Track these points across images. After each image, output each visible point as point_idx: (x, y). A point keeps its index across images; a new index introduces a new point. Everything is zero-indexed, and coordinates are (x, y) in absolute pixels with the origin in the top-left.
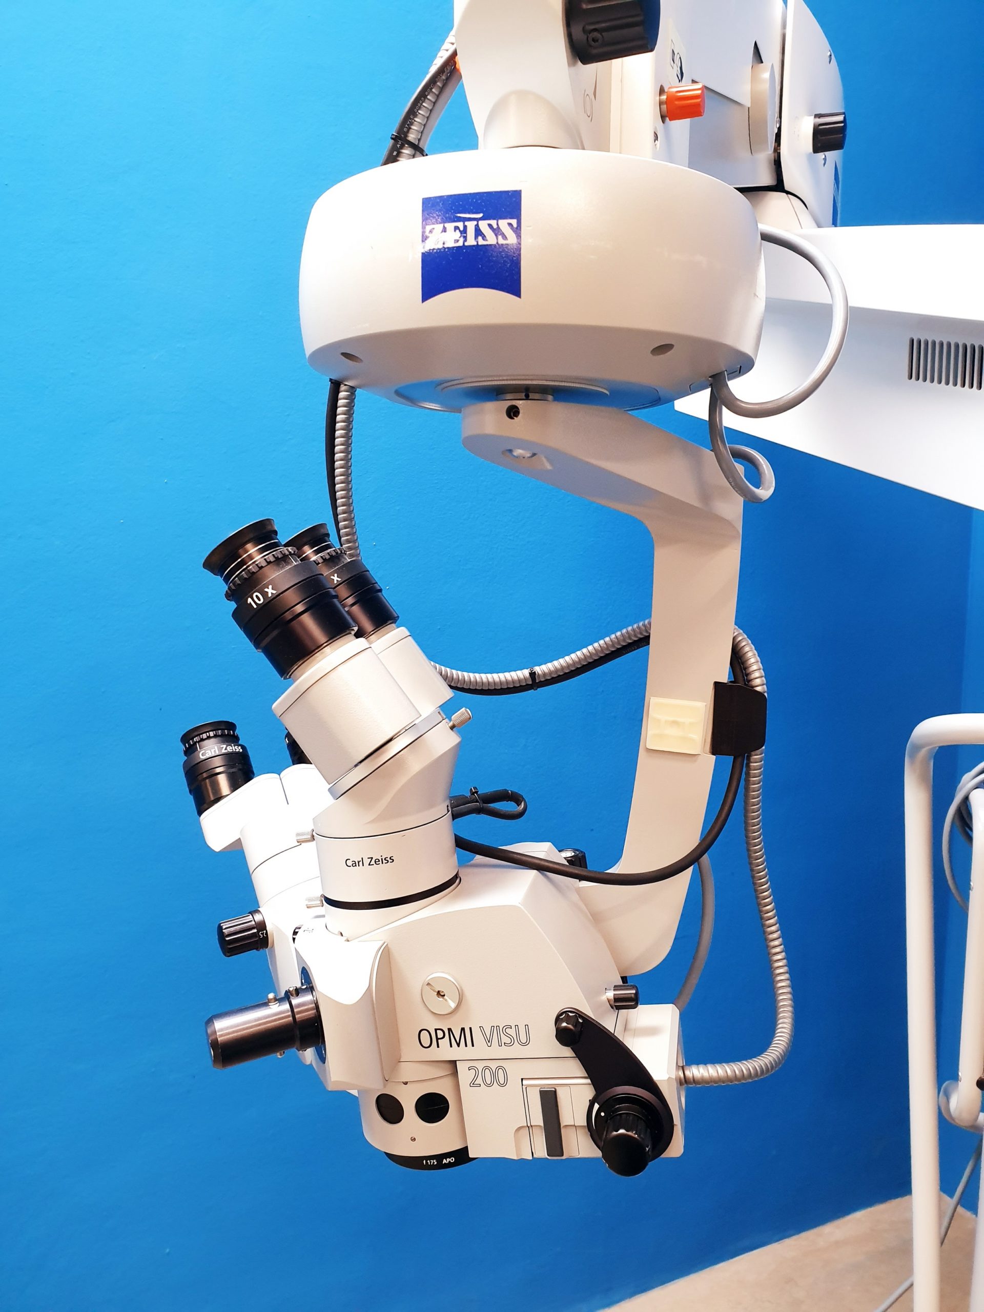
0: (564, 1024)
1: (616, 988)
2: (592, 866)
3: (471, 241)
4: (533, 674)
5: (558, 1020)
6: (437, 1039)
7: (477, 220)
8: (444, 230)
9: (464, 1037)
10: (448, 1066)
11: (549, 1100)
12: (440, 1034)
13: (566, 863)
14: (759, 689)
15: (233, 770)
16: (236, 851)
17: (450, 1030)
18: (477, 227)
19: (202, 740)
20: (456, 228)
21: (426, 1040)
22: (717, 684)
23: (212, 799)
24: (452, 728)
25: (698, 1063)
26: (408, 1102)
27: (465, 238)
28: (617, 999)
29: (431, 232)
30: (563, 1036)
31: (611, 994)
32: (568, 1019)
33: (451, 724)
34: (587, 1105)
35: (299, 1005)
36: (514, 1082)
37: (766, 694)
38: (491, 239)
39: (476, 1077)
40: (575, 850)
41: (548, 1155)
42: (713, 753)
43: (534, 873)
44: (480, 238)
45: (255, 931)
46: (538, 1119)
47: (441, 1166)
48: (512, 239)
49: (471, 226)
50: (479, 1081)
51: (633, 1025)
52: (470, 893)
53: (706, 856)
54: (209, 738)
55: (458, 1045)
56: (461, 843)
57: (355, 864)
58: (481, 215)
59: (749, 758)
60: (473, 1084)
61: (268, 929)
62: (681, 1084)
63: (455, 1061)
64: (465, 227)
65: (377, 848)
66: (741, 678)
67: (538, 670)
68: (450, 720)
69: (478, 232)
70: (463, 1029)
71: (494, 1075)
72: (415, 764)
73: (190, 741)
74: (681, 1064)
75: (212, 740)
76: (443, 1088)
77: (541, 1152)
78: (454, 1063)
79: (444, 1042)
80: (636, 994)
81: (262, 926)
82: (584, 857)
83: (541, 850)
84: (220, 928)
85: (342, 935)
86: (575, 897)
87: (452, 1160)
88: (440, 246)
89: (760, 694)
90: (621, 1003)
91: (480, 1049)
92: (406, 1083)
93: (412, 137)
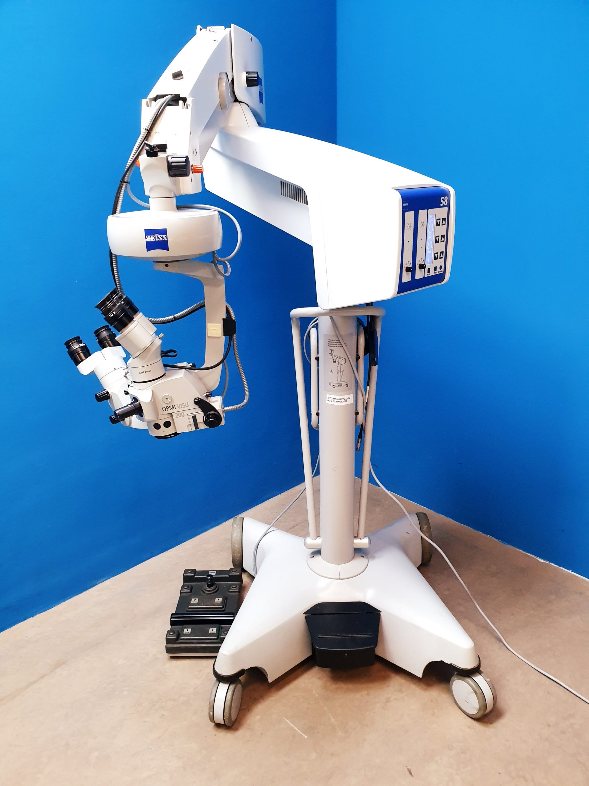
0: (196, 400)
1: (206, 393)
2: (197, 367)
3: (157, 240)
4: (174, 317)
5: (194, 400)
6: (167, 409)
7: (158, 235)
8: (150, 237)
9: (173, 407)
10: (170, 414)
11: (194, 418)
12: (167, 408)
13: (191, 367)
14: (233, 319)
15: (84, 351)
16: (93, 375)
17: (170, 406)
18: (158, 237)
19: (73, 343)
20: (153, 237)
21: (164, 409)
22: (223, 319)
23: (80, 360)
24: (160, 338)
25: (227, 407)
26: (162, 424)
27: (155, 239)
28: (207, 395)
29: (147, 237)
30: (196, 403)
31: (205, 394)
32: (197, 399)
33: (159, 337)
34: (203, 417)
35: (135, 405)
36: (186, 415)
37: (235, 320)
38: (161, 239)
39: (177, 416)
40: (192, 363)
41: (196, 429)
42: (224, 336)
43: (184, 370)
44: (159, 239)
45: (106, 394)
46: (192, 422)
47: (171, 437)
48: (166, 239)
49: (156, 236)
50: (178, 416)
51: (211, 401)
52: (169, 376)
53: (225, 360)
54: (75, 342)
55: (172, 409)
56: (165, 366)
57: (142, 373)
58: (158, 234)
59: (233, 336)
60: (176, 417)
61: (110, 393)
62: (223, 411)
63: (172, 413)
64: (155, 237)
65: (147, 369)
66: (229, 317)
67: (175, 315)
68: (159, 336)
69: (158, 238)
70: (173, 406)
71: (181, 414)
72: (154, 349)
73: (68, 344)
74: (223, 407)
75: (76, 343)
76: (169, 420)
77: (194, 429)
78: (171, 413)
79: (169, 409)
80: (211, 393)
81: (108, 393)
82: (195, 364)
83: (184, 364)
84: (96, 395)
85: (140, 389)
86: (194, 374)
87: (173, 435)
88: (150, 240)
89: (234, 320)
90: (208, 396)
91: (177, 409)
92: (160, 420)
93: (126, 180)
